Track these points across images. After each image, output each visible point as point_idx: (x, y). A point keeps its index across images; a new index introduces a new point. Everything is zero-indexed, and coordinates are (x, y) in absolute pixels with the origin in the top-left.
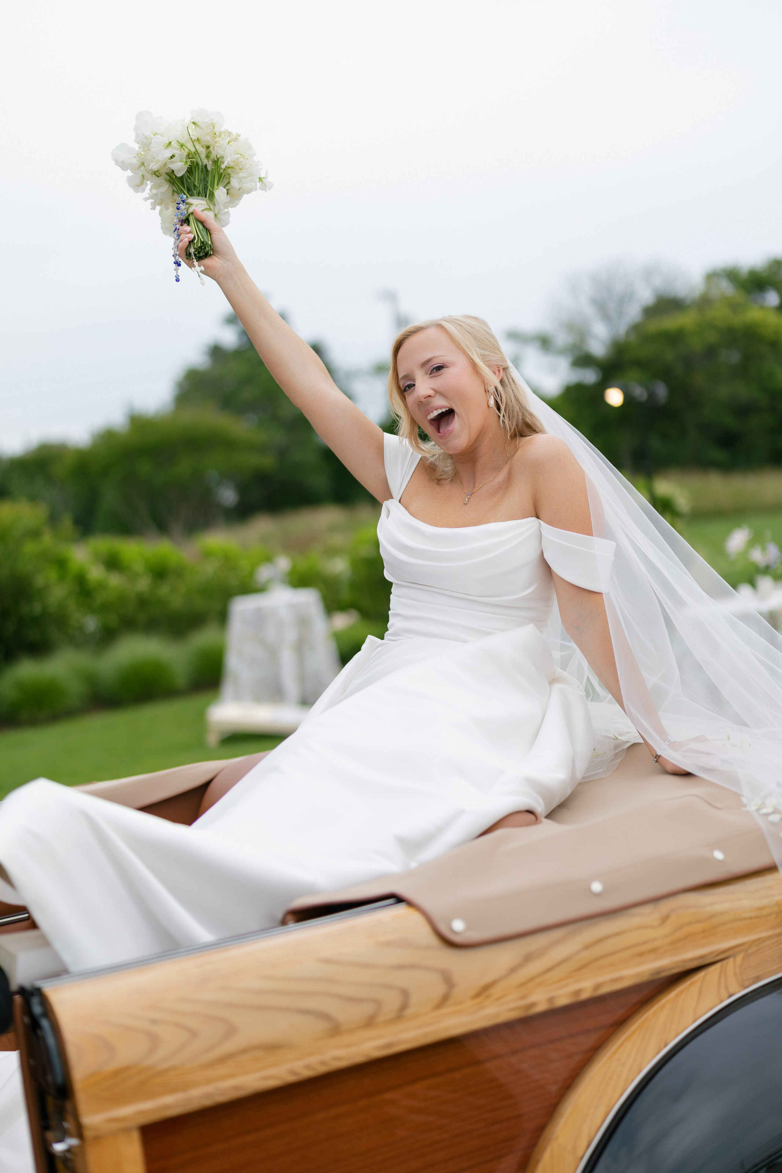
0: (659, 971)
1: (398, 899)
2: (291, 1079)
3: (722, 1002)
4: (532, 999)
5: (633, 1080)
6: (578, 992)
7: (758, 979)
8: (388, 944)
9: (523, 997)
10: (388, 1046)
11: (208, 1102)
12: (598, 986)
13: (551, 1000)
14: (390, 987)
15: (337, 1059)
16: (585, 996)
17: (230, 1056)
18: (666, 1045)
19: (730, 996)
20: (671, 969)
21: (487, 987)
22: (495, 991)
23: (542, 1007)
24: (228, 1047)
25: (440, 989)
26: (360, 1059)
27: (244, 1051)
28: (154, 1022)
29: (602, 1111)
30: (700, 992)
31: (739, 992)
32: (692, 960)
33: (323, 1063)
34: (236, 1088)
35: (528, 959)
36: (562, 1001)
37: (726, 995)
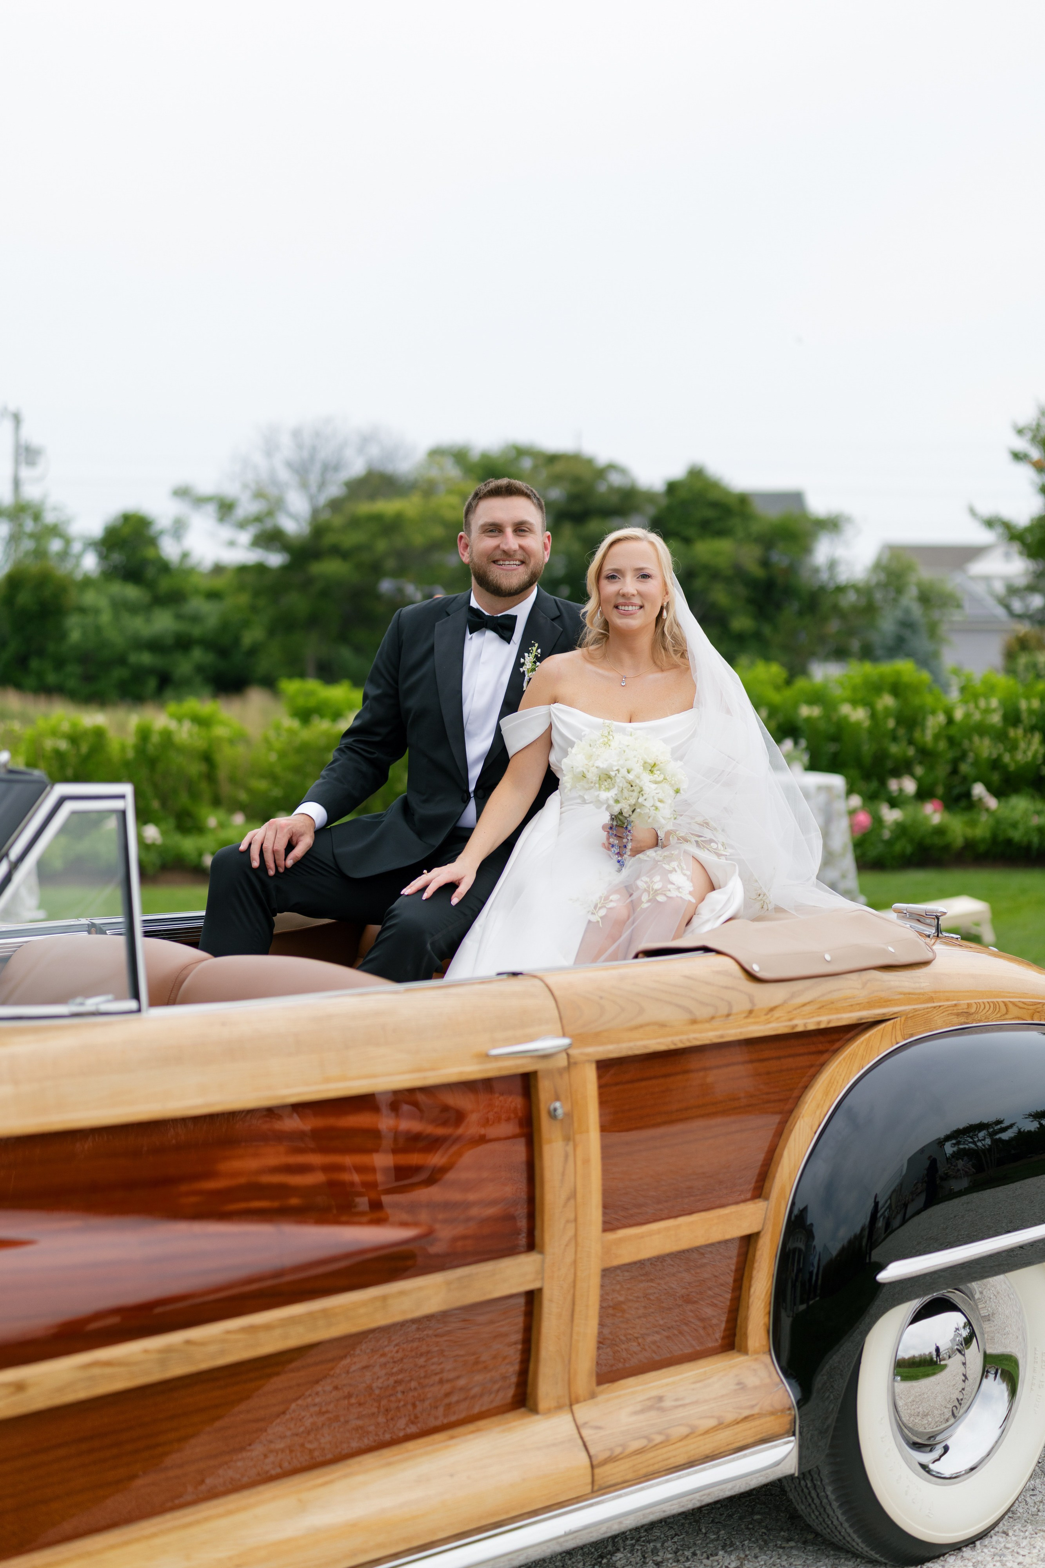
0: (861, 1019)
1: (706, 949)
2: (672, 1047)
3: (893, 1046)
4: (795, 1022)
5: (844, 1088)
6: (819, 1023)
7: (912, 1035)
8: (718, 973)
9: (790, 1020)
10: (722, 1036)
11: (630, 1053)
12: (829, 1022)
13: (805, 1025)
14: (722, 999)
15: (695, 1039)
16: (822, 1026)
17: (641, 1026)
18: (862, 1068)
19: (897, 1043)
20: (867, 1018)
21: (772, 1010)
22: (777, 1014)
23: (800, 1029)
24: (640, 1020)
25: (748, 1006)
26: (707, 1042)
27: (648, 1024)
28: (601, 998)
29: (828, 1104)
30: (882, 1037)
31: (902, 1042)
32: (879, 1015)
33: (688, 1040)
34: (645, 1047)
35: (793, 996)
36: (811, 1027)
37: (895, 1043)
